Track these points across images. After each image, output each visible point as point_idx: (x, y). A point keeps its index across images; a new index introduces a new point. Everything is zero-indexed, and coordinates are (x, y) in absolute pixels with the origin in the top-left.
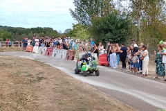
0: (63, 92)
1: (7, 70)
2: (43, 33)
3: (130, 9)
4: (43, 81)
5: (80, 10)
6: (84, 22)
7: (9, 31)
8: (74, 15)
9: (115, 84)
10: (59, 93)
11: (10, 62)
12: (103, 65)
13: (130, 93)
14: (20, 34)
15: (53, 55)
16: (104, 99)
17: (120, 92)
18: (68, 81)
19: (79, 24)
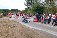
0: (22, 31)
1: (3, 23)
2: (15, 11)
3: (45, 2)
4: (15, 27)
5: (27, 3)
6: (29, 7)
8: (26, 5)
9: (40, 28)
10: (21, 31)
11: (4, 21)
12: (36, 21)
14: (7, 11)
15: (19, 18)
17: (42, 31)
18: (24, 27)
19: (27, 8)
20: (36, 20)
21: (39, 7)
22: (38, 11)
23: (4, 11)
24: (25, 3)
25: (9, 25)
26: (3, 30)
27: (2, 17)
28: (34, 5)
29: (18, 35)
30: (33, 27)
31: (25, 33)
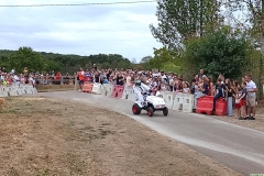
0: (141, 154)
1: (54, 118)
2: (107, 64)
4: (109, 136)
5: (166, 28)
7: (56, 60)
8: (158, 35)
9: (225, 144)
10: (134, 157)
11: (58, 107)
12: (204, 113)
13: (251, 159)
14: (72, 65)
15: (124, 97)
16: (208, 168)
18: (148, 138)
19: (164, 49)
20: (205, 105)
21: (220, 46)
22: (213, 64)
24: (156, 26)
25: (80, 126)
26: (54, 147)
28: (198, 35)
30: (193, 137)
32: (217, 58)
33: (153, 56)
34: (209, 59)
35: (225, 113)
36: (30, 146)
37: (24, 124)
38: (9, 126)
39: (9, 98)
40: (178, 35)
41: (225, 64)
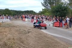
0: (39, 38)
1: (15, 28)
2: (29, 13)
3: (68, 2)
4: (30, 33)
5: (45, 3)
6: (47, 8)
8: (43, 5)
10: (37, 38)
13: (69, 39)
14: (20, 13)
16: (57, 41)
19: (45, 9)
20: (56, 24)
21: (60, 8)
22: (58, 13)
23: (15, 13)
25: (22, 30)
26: (16, 36)
27: (14, 20)
28: (54, 5)
29: (34, 43)
30: (53, 33)
31: (42, 41)
32: (59, 11)
33: (42, 11)
34: (57, 12)
35: (62, 27)
36: (9, 36)
37: (7, 30)
38: (3, 30)
39: (3, 22)
40: (49, 5)
41: (62, 13)
